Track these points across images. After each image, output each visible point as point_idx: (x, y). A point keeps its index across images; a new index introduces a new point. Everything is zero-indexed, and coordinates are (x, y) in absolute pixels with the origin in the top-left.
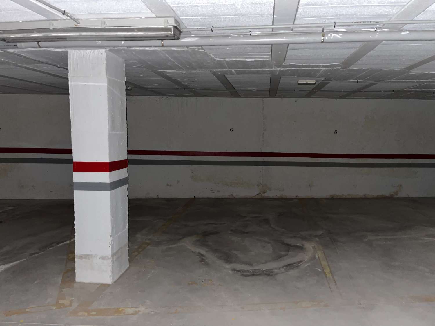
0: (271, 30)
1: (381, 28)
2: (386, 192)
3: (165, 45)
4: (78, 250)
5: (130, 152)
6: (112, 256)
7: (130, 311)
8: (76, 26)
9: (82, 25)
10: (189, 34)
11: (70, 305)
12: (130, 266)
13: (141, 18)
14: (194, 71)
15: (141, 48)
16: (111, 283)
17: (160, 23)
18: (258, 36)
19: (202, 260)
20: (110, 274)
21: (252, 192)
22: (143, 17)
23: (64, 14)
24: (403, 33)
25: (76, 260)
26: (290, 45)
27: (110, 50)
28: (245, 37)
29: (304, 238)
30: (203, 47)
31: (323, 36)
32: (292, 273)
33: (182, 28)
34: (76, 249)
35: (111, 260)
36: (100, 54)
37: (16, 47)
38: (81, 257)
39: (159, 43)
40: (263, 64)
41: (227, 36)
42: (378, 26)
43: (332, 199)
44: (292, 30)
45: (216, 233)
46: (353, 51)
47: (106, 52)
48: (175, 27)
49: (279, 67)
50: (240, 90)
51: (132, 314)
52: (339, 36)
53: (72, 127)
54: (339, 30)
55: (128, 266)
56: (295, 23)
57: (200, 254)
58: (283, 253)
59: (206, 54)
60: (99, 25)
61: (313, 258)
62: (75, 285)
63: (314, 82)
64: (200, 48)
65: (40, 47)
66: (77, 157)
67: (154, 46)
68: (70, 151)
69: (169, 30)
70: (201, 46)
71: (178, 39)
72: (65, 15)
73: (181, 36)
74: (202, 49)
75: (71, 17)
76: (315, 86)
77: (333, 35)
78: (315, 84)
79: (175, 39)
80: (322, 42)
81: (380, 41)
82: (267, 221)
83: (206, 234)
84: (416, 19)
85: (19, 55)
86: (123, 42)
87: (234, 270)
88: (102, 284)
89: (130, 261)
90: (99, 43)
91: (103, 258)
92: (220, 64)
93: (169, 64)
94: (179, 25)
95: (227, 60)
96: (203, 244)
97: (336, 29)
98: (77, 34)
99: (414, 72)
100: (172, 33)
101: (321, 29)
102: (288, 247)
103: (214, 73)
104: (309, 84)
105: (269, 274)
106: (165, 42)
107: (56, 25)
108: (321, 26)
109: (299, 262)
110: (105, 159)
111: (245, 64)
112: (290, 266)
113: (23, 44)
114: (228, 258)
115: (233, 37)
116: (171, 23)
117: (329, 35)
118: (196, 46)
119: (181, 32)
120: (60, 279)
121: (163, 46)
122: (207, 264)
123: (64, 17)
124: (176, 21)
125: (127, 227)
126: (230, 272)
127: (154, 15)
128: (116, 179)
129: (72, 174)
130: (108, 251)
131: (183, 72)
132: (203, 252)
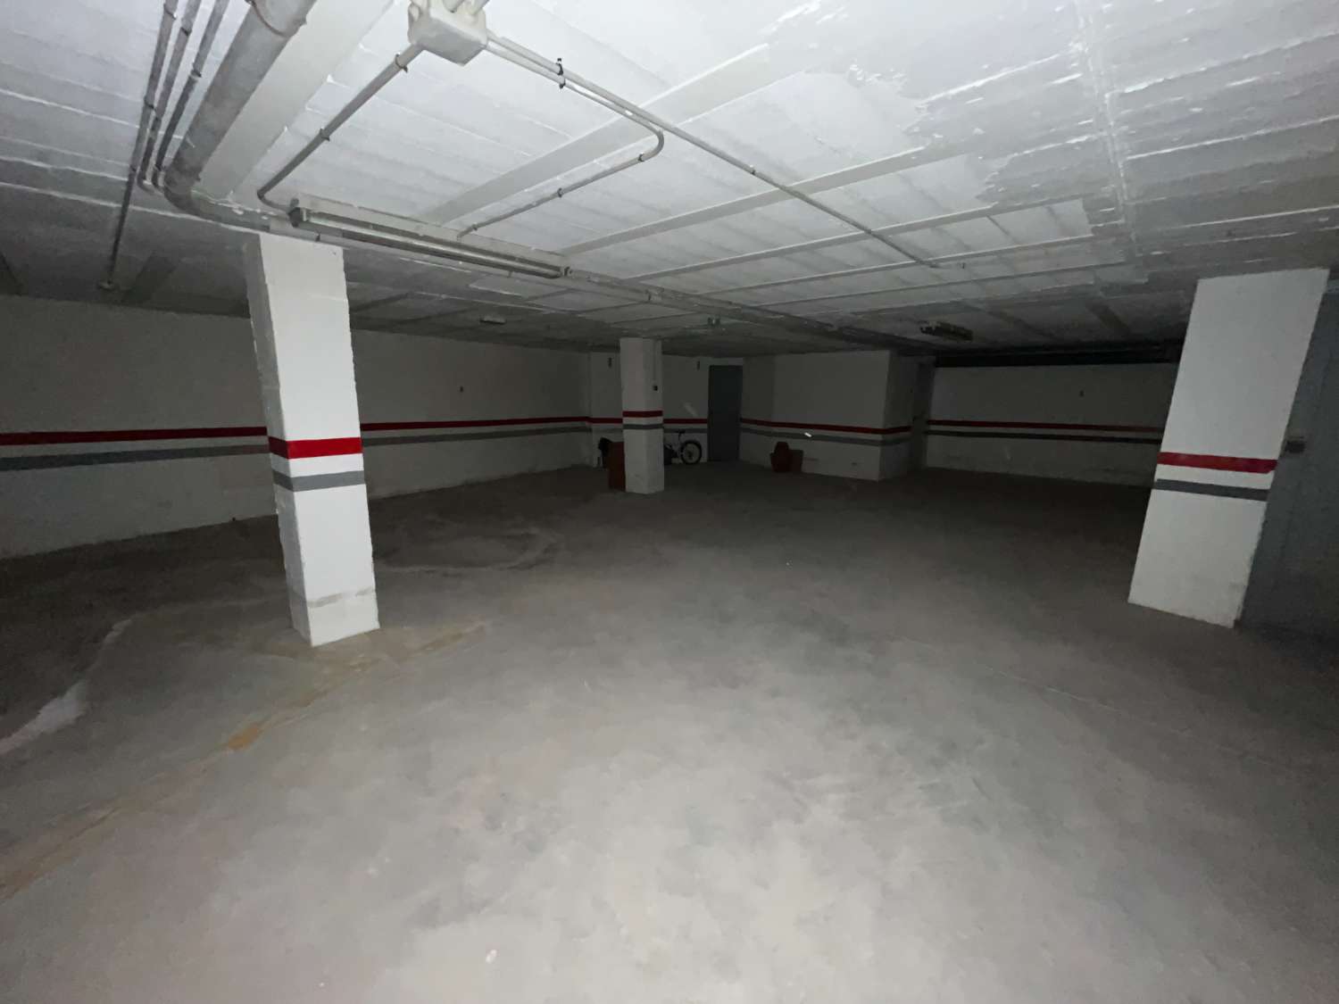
7: (470, 630)
25: (311, 611)
38: (319, 603)
62: (321, 650)
88: (367, 633)
91: (363, 593)
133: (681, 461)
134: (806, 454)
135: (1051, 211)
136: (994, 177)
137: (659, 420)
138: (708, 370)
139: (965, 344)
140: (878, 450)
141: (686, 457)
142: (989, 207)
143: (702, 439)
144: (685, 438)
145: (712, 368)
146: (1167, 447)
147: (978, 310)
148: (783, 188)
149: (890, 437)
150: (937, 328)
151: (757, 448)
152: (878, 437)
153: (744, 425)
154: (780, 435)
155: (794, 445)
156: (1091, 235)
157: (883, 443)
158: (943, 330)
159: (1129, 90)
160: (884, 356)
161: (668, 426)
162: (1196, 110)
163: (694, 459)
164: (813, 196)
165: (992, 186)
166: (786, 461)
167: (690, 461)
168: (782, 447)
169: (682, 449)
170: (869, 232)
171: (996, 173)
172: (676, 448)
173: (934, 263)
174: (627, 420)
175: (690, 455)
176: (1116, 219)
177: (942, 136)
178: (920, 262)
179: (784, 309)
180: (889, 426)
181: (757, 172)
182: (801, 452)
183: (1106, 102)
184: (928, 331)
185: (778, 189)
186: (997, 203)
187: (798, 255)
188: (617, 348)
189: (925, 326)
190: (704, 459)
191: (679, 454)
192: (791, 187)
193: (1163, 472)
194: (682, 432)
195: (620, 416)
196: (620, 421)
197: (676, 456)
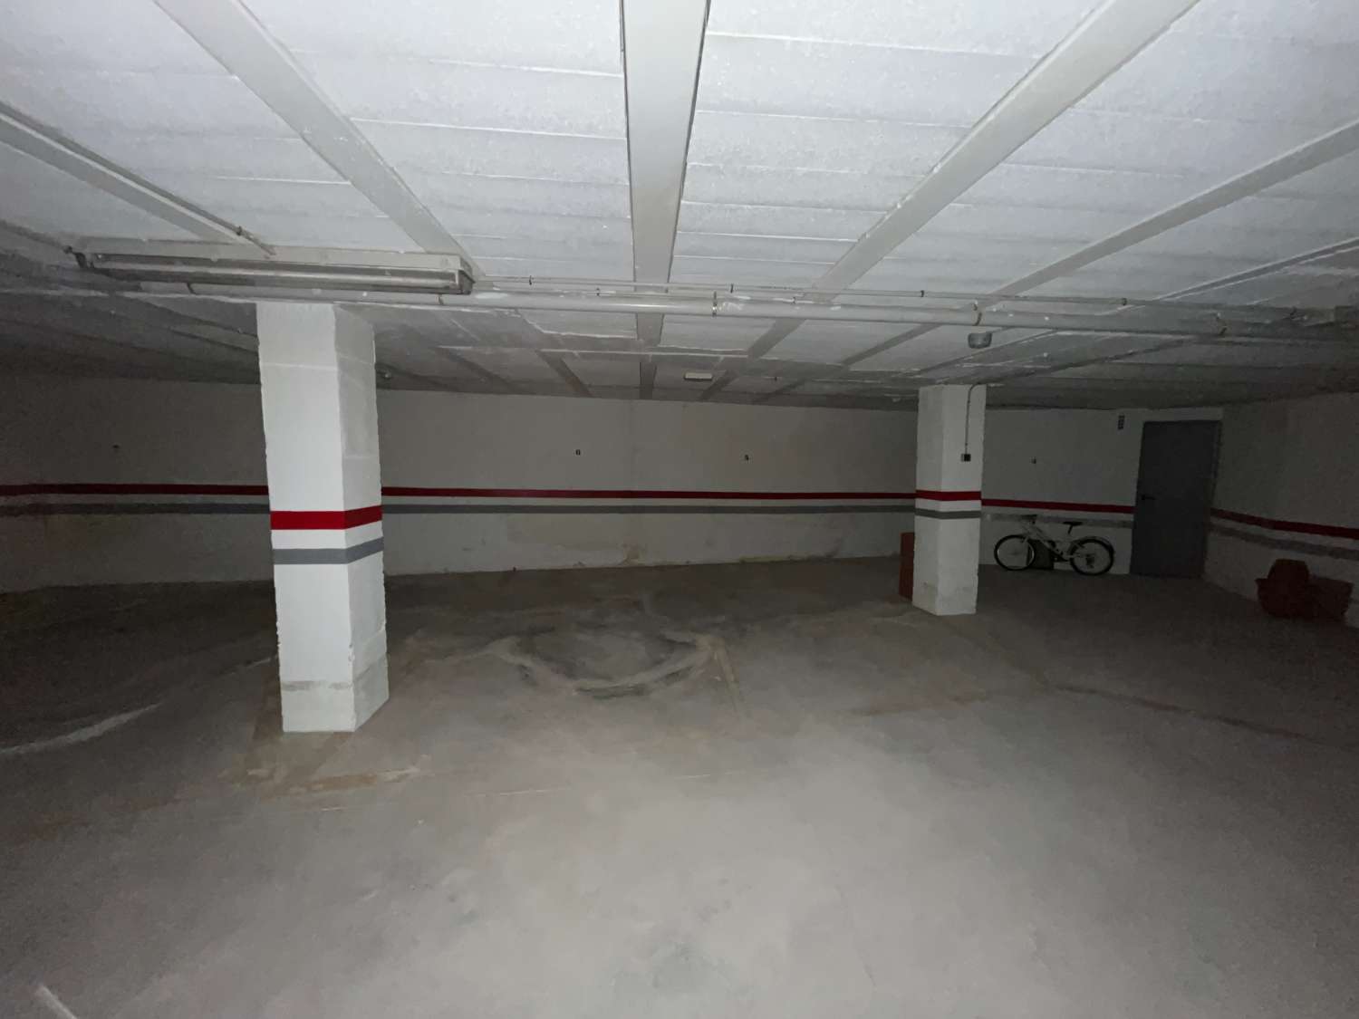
0: (633, 289)
1: (802, 299)
2: (819, 551)
3: (445, 302)
4: (285, 675)
5: (386, 491)
6: (354, 682)
7: (391, 776)
8: (268, 258)
9: (280, 257)
10: (489, 287)
11: (271, 777)
12: (390, 697)
13: (398, 252)
14: (508, 350)
15: (404, 306)
16: (353, 731)
17: (434, 264)
18: (611, 297)
19: (526, 677)
20: (352, 712)
21: (615, 559)
22: (402, 252)
23: (239, 234)
24: (833, 309)
25: (283, 693)
26: (666, 316)
27: (342, 306)
28: (589, 297)
29: (695, 630)
30: (520, 310)
31: (715, 305)
32: (678, 686)
33: (474, 274)
34: (282, 673)
35: (352, 688)
36: (325, 313)
37: (137, 289)
38: (292, 687)
39: (435, 298)
40: (625, 344)
41: (557, 294)
42: (796, 295)
43: (743, 564)
44: (667, 291)
45: (552, 630)
46: (763, 332)
47: (334, 309)
48: (461, 272)
49: (652, 350)
50: (590, 386)
51: (394, 781)
52: (739, 308)
53: (267, 446)
54: (739, 297)
55: (387, 697)
56: (670, 281)
57: (522, 667)
58: (663, 656)
59: (525, 321)
60: (314, 260)
61: (711, 660)
62: (281, 739)
63: (709, 376)
64: (512, 310)
65: (192, 291)
66: (278, 502)
67: (425, 304)
68: (263, 490)
69: (451, 276)
70: (515, 308)
71: (469, 293)
72: (241, 237)
73: (474, 288)
74: (517, 313)
75: (255, 241)
76: (712, 383)
77: (730, 304)
78: (710, 380)
79: (462, 294)
80: (714, 314)
81: (803, 319)
82: (637, 605)
83: (533, 632)
84: (851, 287)
85: (148, 305)
86: (365, 294)
87: (581, 690)
88: (336, 733)
89: (391, 688)
90: (317, 292)
91: (337, 686)
92: (552, 341)
93: (460, 336)
94: (470, 270)
95: (563, 334)
96: (528, 649)
97: (735, 295)
98: (270, 274)
99: (854, 368)
100: (457, 282)
101: (713, 293)
102: (671, 645)
103: (543, 355)
104: (703, 380)
105: (639, 691)
106: (447, 298)
107: (224, 254)
108: (712, 290)
109: (688, 668)
110: (337, 505)
111: (594, 343)
112: (674, 676)
113: (155, 285)
114: (570, 671)
115: (568, 295)
116: (454, 266)
117: (724, 304)
118: (506, 308)
119: (472, 282)
120: (250, 729)
121: (441, 303)
122: (534, 684)
123: (241, 239)
124: (464, 263)
125: (384, 628)
126: (575, 694)
127: (420, 249)
128: (360, 541)
129: (270, 534)
130: (347, 673)
131: (488, 351)
132: (528, 662)
133: (1071, 568)
138: (1141, 430)
141: (1080, 563)
143: (1122, 541)
144: (1079, 533)
145: (1147, 425)
153: (1217, 521)
163: (1098, 567)
167: (1086, 569)
168: (1290, 571)
169: (1072, 551)
172: (1063, 547)
175: (1090, 561)
190: (1122, 567)
191: (1066, 556)
194: (1073, 524)
197: (1061, 559)
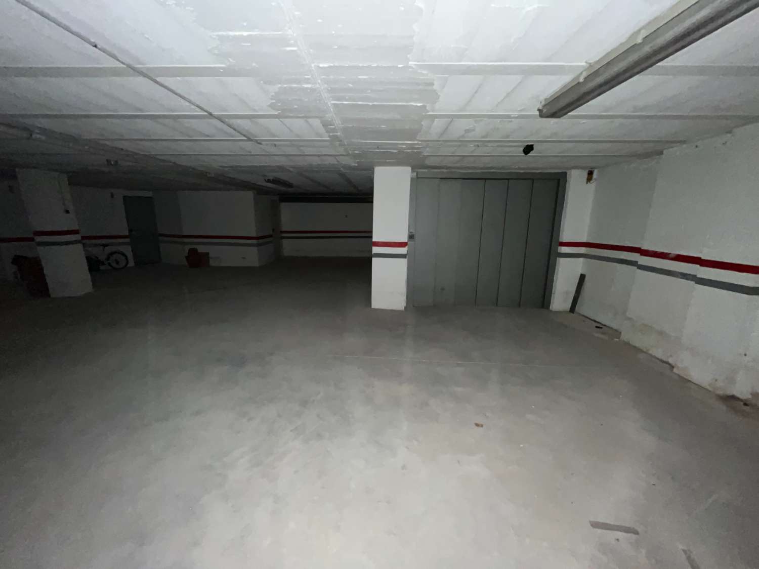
133: (108, 267)
134: (210, 255)
135: (307, 122)
136: (272, 96)
137: (77, 237)
138: (122, 200)
139: (290, 190)
140: (255, 249)
141: (114, 265)
142: (277, 113)
143: (128, 250)
144: (108, 250)
145: (125, 198)
146: (375, 239)
147: (291, 172)
148: (129, 66)
149: (261, 241)
150: (273, 180)
151: (174, 254)
152: (254, 242)
153: (161, 238)
154: (191, 243)
155: (201, 249)
156: (328, 139)
157: (258, 245)
158: (276, 181)
159: (321, 65)
160: (250, 195)
161: (87, 241)
162: (351, 85)
163: (122, 264)
164: (158, 79)
165: (274, 101)
166: (197, 260)
167: (117, 266)
168: (193, 252)
169: (108, 259)
170: (211, 114)
171: (273, 94)
173: (259, 142)
174: (39, 239)
175: (117, 262)
176: (337, 133)
177: (234, 61)
178: (249, 139)
179: (173, 159)
180: (260, 235)
181: (99, 46)
182: (208, 254)
183: (313, 69)
184: (269, 181)
185: (125, 66)
186: (280, 112)
187: (167, 121)
188: (14, 177)
189: (267, 179)
190: (131, 264)
191: (106, 262)
192: (136, 68)
193: (376, 250)
194: (105, 246)
195: (31, 236)
196: (32, 240)
197: (103, 264)
